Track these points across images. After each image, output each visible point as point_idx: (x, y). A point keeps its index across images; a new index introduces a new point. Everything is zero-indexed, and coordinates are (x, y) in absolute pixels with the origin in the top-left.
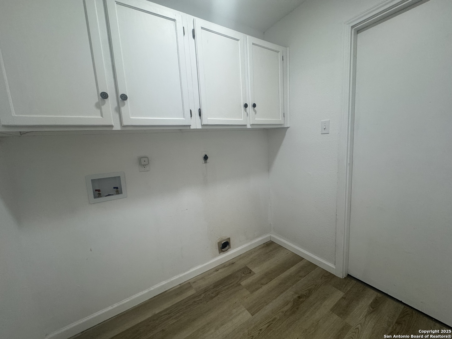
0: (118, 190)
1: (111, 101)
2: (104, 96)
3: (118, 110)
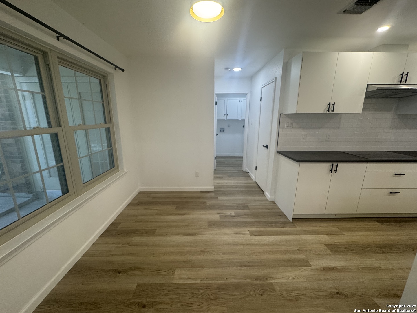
0: (223, 131)
1: (226, 116)
2: (225, 115)
3: (226, 117)
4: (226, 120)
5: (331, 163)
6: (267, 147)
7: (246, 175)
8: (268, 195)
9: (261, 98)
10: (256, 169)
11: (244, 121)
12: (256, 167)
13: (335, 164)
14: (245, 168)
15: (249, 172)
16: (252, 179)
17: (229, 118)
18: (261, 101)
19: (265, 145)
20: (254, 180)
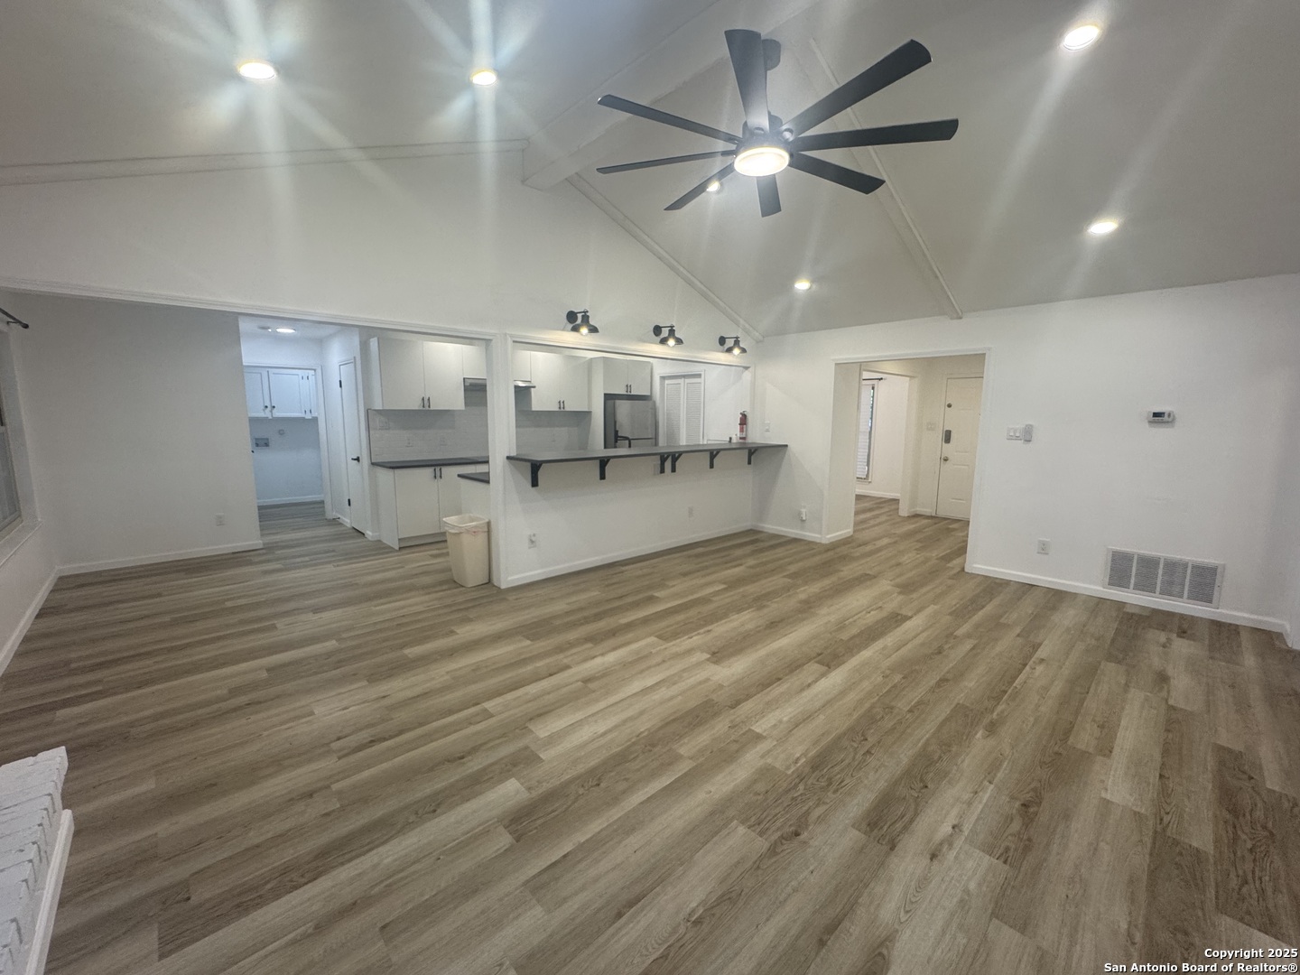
0: (267, 445)
1: (269, 409)
2: (266, 407)
3: (271, 411)
4: (270, 417)
5: (433, 468)
6: (358, 459)
7: (335, 522)
8: (369, 533)
9: (340, 382)
10: (349, 505)
11: (315, 420)
12: (349, 500)
13: (438, 469)
14: (331, 513)
15: (340, 516)
16: (345, 526)
17: (277, 414)
18: (341, 386)
19: (355, 457)
20: (349, 526)
